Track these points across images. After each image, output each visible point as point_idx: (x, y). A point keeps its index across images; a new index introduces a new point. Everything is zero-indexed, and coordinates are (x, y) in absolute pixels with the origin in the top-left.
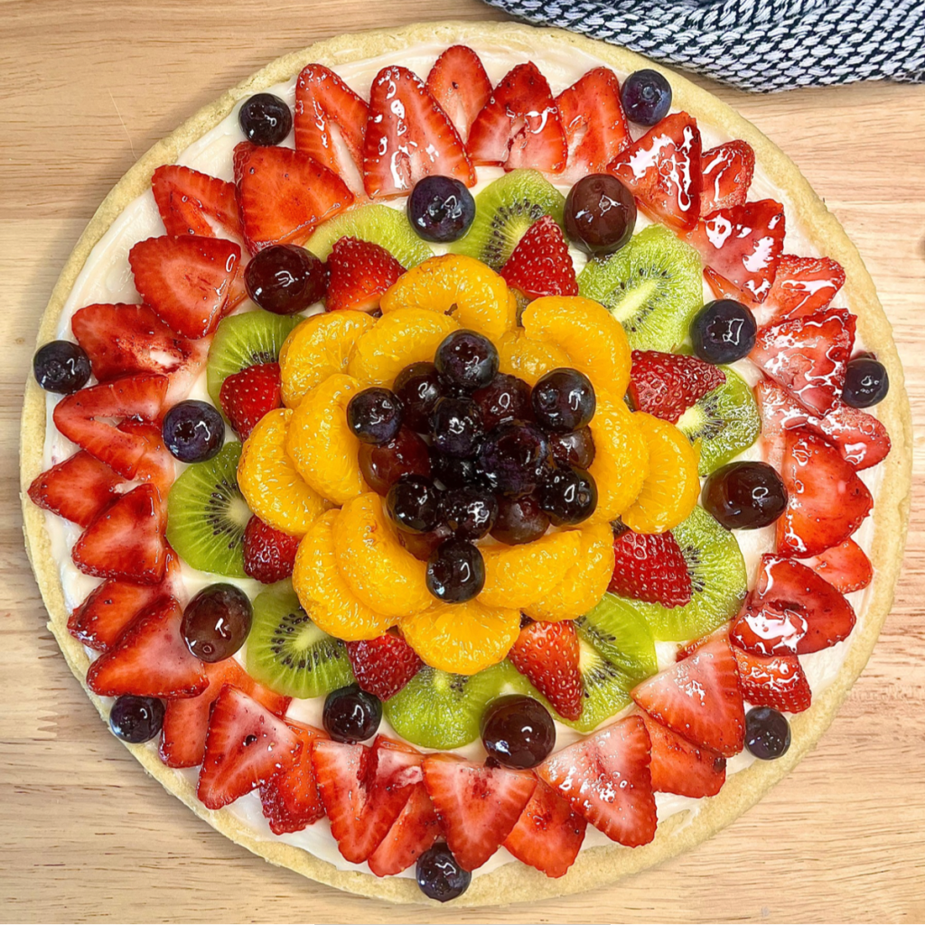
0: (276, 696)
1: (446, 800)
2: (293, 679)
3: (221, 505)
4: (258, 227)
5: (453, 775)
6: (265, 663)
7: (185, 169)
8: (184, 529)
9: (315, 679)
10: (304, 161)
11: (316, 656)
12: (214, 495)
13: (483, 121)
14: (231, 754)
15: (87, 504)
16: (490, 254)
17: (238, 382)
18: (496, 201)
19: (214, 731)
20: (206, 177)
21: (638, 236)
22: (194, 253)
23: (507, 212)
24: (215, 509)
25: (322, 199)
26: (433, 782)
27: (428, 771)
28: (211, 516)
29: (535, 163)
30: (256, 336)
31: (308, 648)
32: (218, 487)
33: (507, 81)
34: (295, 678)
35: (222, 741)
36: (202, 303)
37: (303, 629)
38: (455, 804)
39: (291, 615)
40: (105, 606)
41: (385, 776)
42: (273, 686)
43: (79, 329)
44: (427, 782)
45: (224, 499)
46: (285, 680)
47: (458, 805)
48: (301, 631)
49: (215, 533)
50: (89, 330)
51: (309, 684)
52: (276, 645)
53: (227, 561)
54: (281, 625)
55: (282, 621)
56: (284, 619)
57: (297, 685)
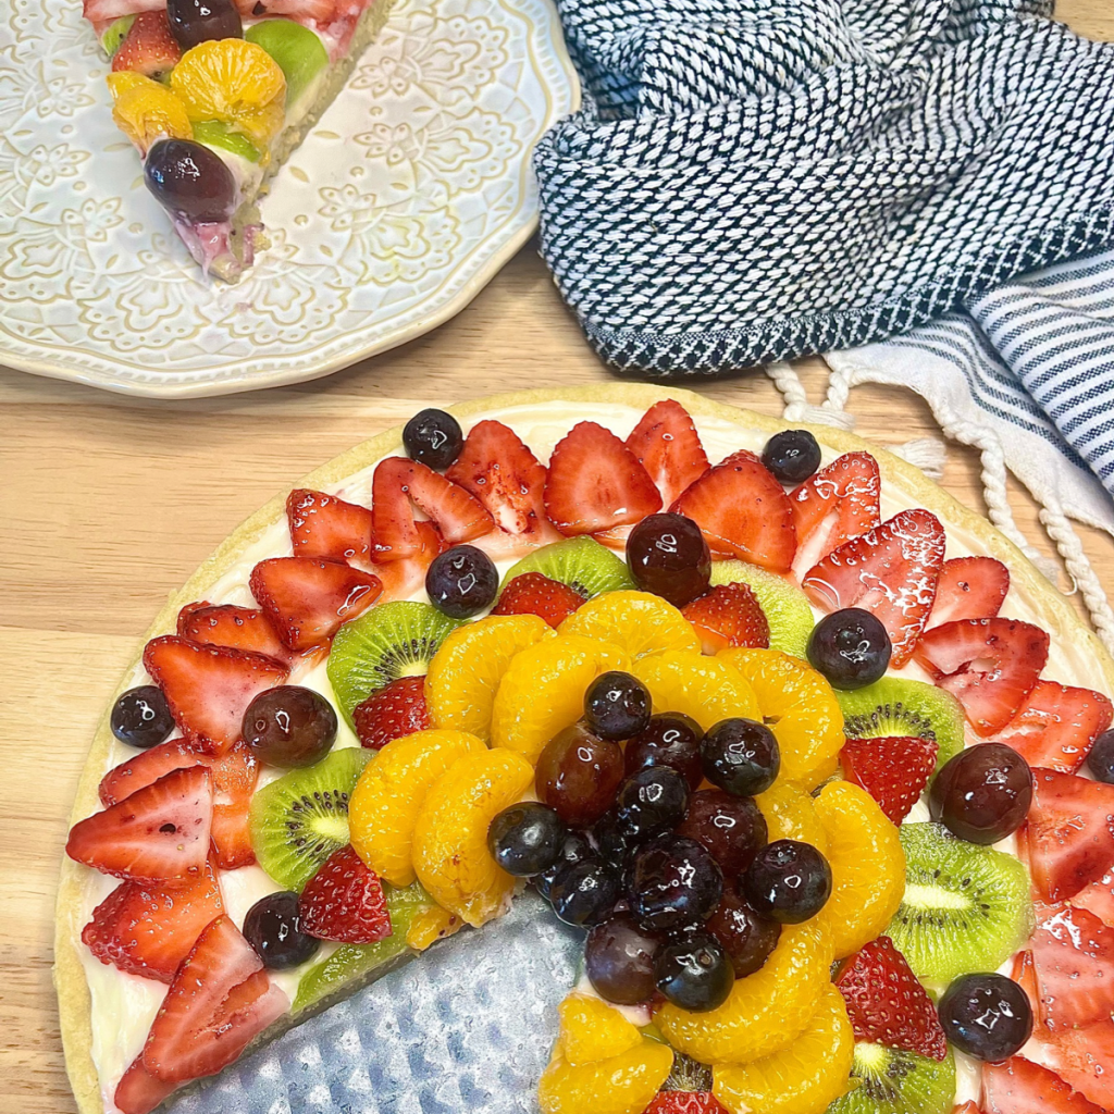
0: (248, 841)
2: (278, 844)
3: (409, 655)
4: (695, 504)
6: (275, 807)
7: (690, 421)
8: (360, 640)
9: (294, 866)
10: (784, 507)
11: (318, 849)
12: (414, 643)
13: (961, 629)
15: (321, 544)
16: (853, 724)
17: (541, 584)
18: (904, 696)
20: (698, 442)
21: (994, 852)
22: (626, 472)
23: (902, 711)
24: (400, 652)
25: (765, 544)
28: (391, 654)
29: (969, 704)
30: (594, 572)
31: (322, 837)
32: (424, 640)
33: (1014, 625)
34: (281, 846)
36: (587, 507)
37: (338, 817)
40: (231, 621)
42: (255, 831)
43: (478, 432)
45: (416, 654)
46: (272, 837)
48: (334, 816)
49: (376, 668)
50: (484, 439)
51: (284, 865)
52: (302, 803)
54: (326, 794)
55: (331, 791)
56: (336, 792)
57: (275, 852)
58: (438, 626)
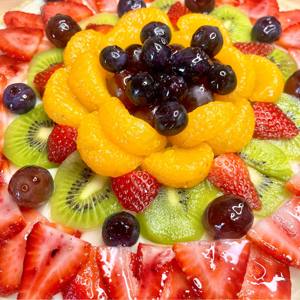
1: (194, 269)
2: (81, 217)
5: (195, 249)
6: (63, 212)
8: (13, 147)
9: (95, 213)
11: (94, 201)
12: (31, 128)
14: (42, 267)
19: (30, 253)
24: (30, 135)
26: (183, 258)
27: (178, 250)
28: (29, 138)
30: (51, 58)
31: (89, 197)
32: (33, 124)
34: (83, 216)
35: (35, 260)
38: (200, 270)
39: (77, 182)
41: (149, 263)
42: (68, 225)
44: (178, 259)
45: (35, 130)
46: (76, 219)
47: (202, 270)
48: (84, 189)
49: (31, 146)
51: (92, 218)
52: (69, 200)
53: (38, 158)
54: (72, 189)
55: (72, 186)
56: (73, 185)
57: (84, 220)
58: (31, 117)
